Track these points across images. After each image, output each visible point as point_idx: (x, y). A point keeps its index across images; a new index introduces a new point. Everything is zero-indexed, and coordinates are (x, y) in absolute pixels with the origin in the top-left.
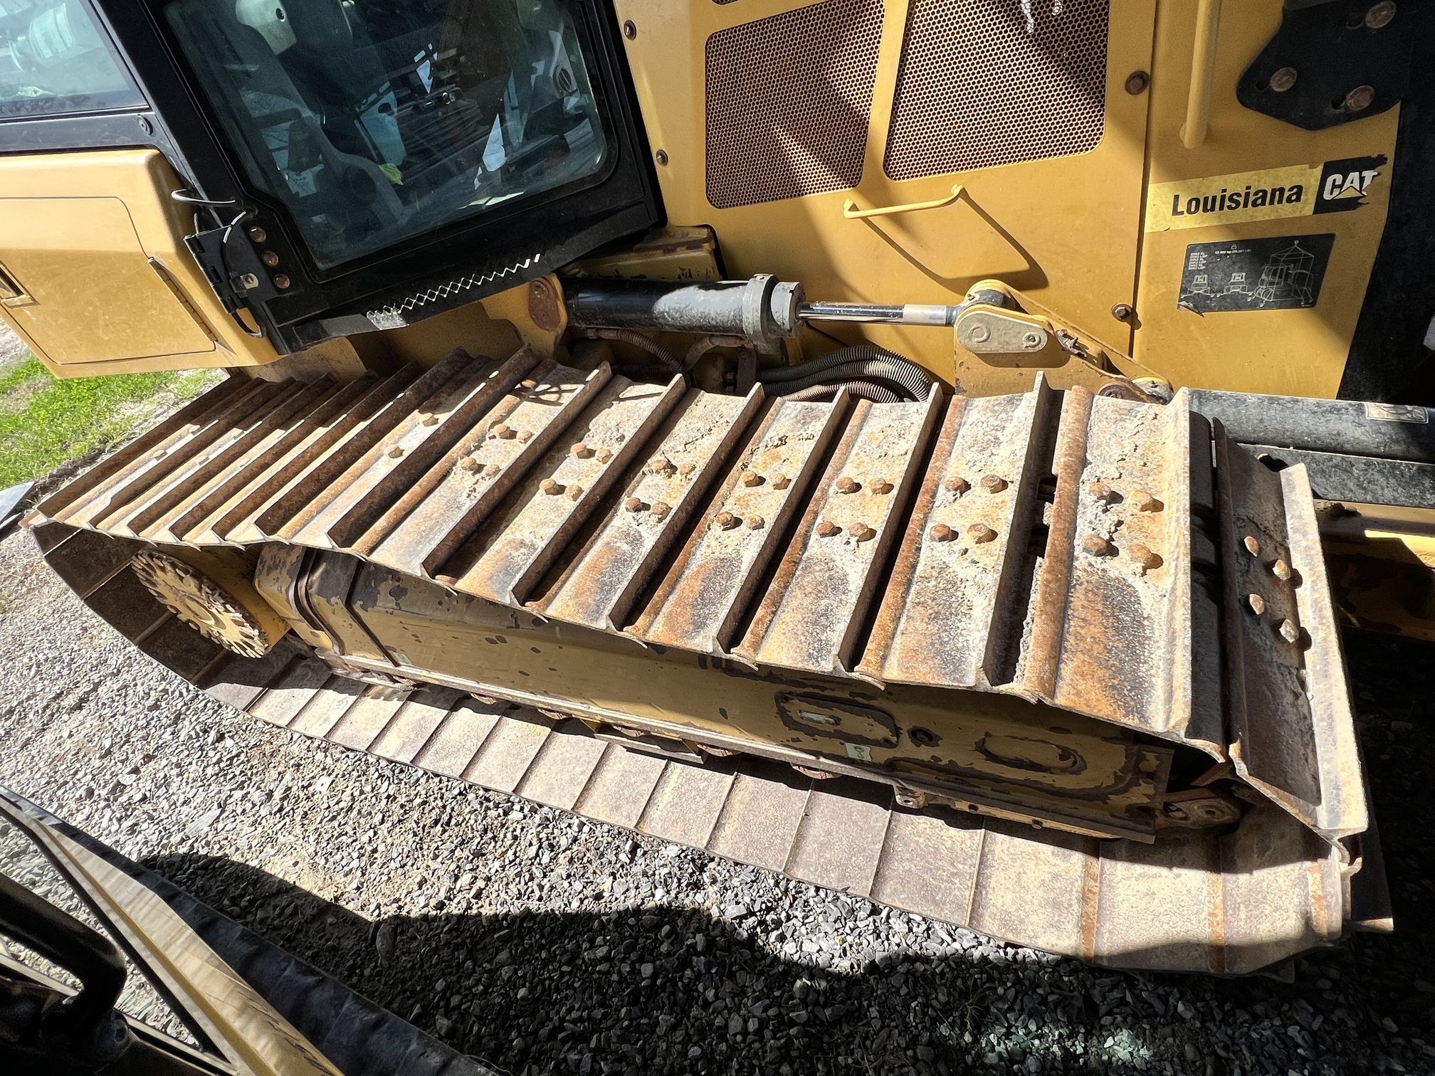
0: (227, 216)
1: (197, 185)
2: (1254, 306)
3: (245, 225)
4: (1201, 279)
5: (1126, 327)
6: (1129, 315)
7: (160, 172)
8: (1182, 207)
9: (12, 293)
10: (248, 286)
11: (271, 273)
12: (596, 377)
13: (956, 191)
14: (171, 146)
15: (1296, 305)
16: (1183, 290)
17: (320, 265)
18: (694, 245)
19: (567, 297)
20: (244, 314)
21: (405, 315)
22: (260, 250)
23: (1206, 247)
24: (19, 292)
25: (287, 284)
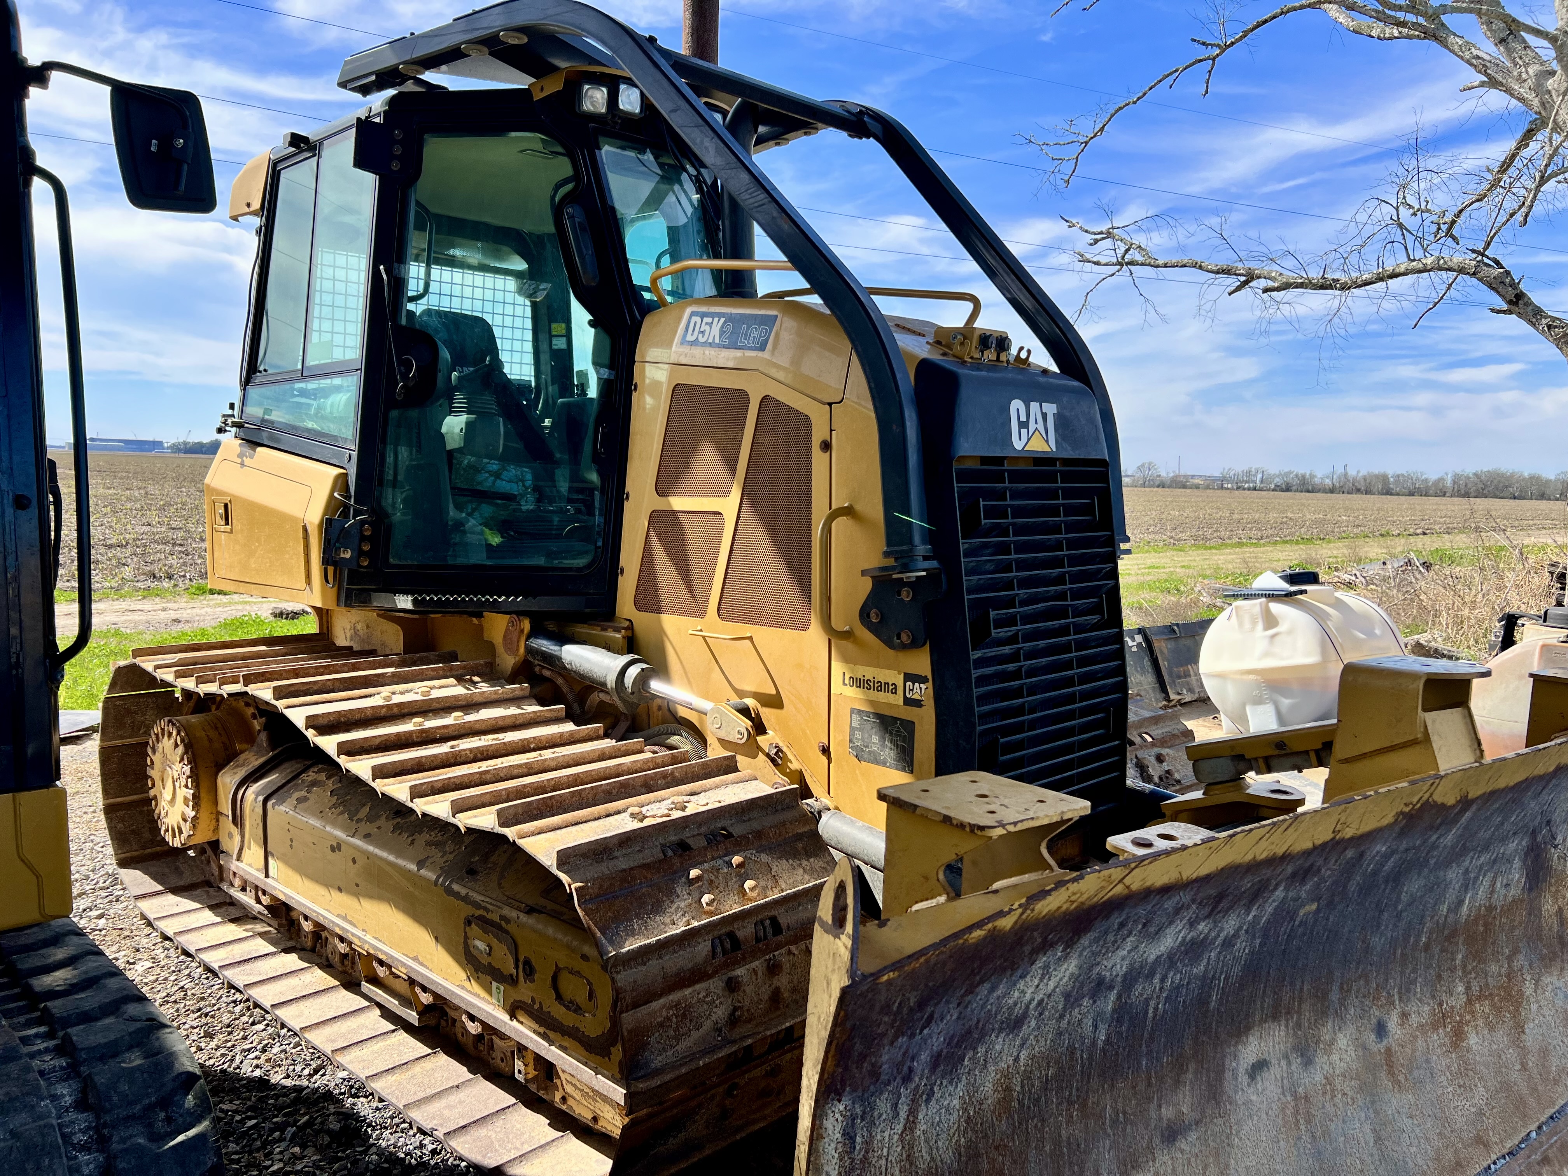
0: (357, 513)
1: (353, 494)
2: (884, 764)
3: (363, 522)
4: (858, 735)
5: (824, 759)
6: (826, 751)
7: (340, 482)
8: (847, 682)
9: (223, 523)
10: (342, 555)
11: (361, 553)
12: (513, 690)
13: (748, 635)
14: (352, 471)
15: (903, 770)
16: (851, 741)
17: (391, 560)
18: (617, 630)
19: (528, 638)
20: (331, 569)
21: (415, 602)
22: (363, 538)
23: (860, 712)
24: (227, 524)
25: (366, 564)
